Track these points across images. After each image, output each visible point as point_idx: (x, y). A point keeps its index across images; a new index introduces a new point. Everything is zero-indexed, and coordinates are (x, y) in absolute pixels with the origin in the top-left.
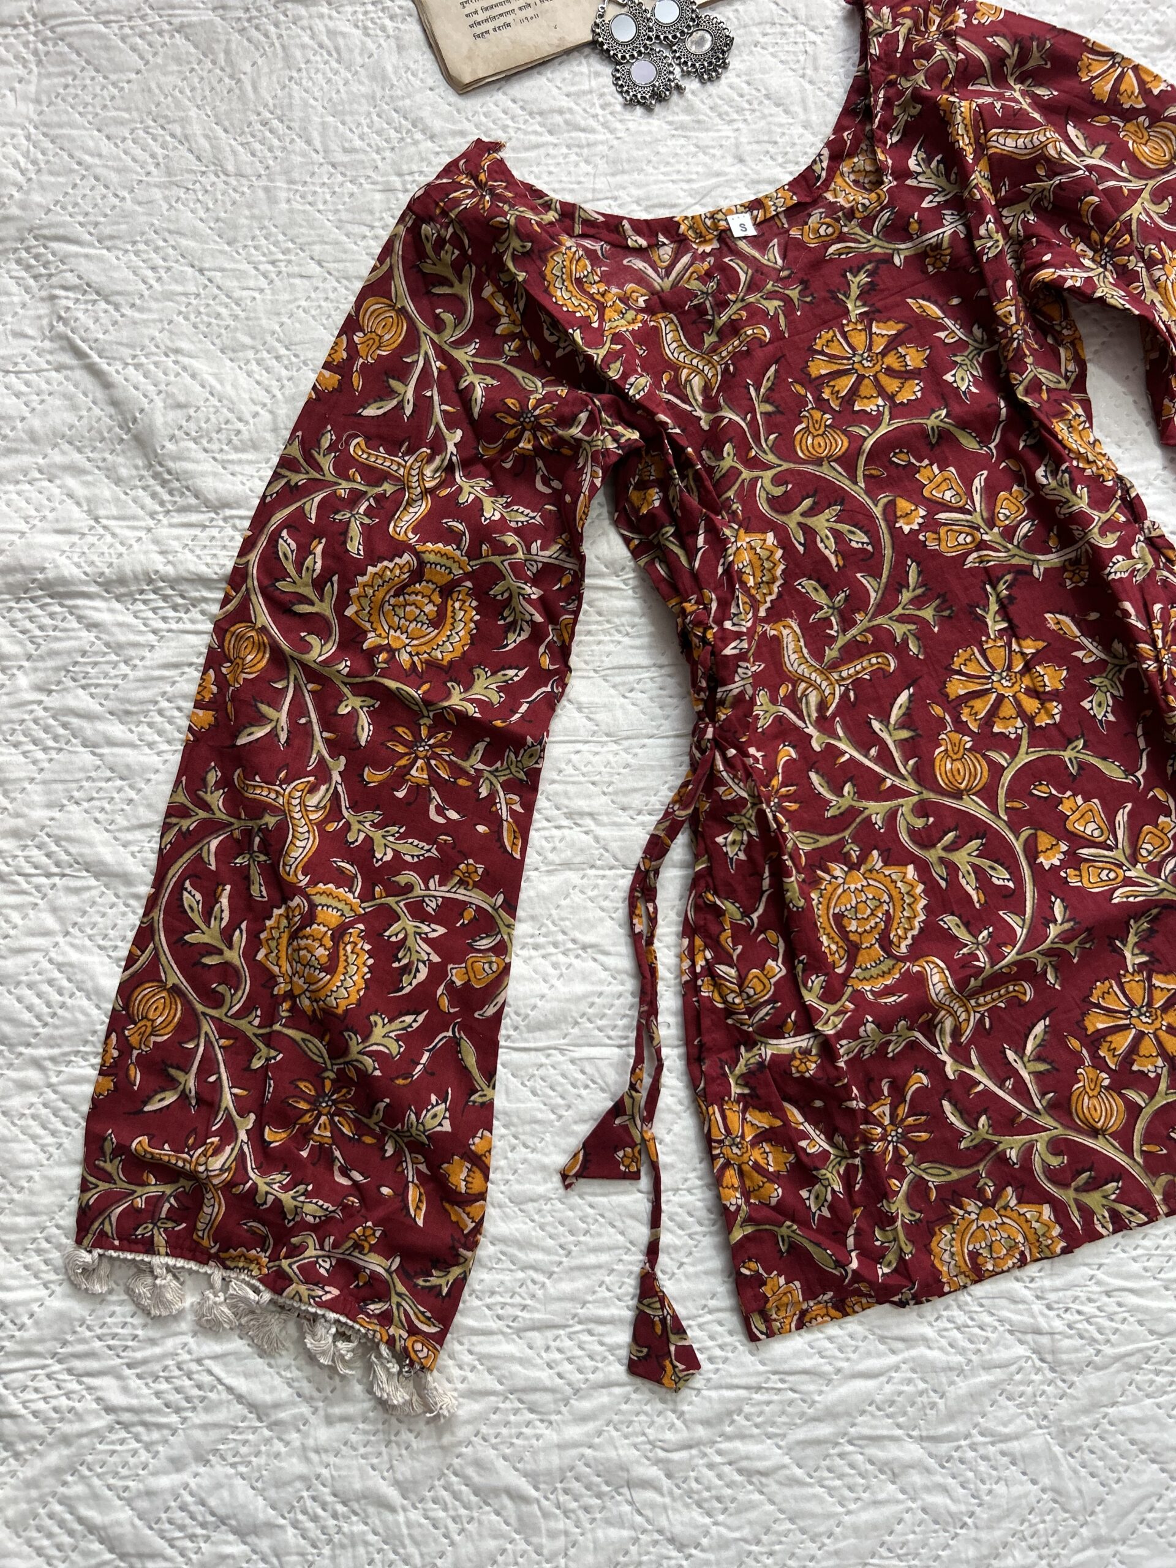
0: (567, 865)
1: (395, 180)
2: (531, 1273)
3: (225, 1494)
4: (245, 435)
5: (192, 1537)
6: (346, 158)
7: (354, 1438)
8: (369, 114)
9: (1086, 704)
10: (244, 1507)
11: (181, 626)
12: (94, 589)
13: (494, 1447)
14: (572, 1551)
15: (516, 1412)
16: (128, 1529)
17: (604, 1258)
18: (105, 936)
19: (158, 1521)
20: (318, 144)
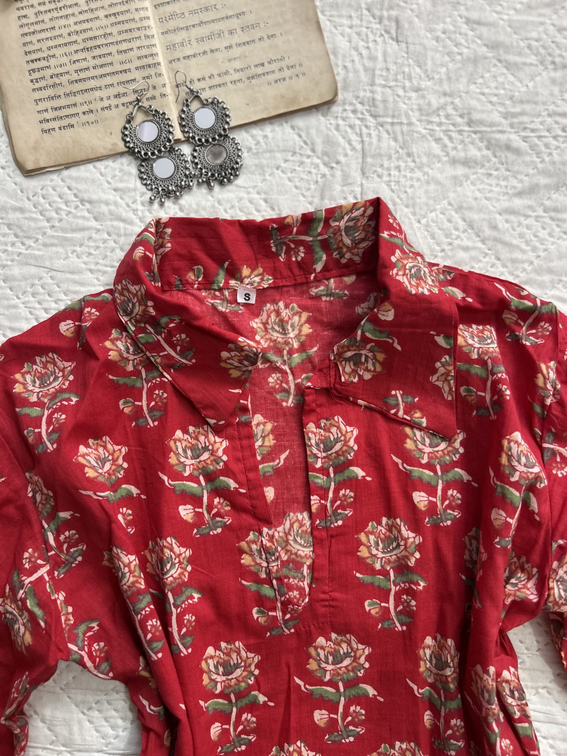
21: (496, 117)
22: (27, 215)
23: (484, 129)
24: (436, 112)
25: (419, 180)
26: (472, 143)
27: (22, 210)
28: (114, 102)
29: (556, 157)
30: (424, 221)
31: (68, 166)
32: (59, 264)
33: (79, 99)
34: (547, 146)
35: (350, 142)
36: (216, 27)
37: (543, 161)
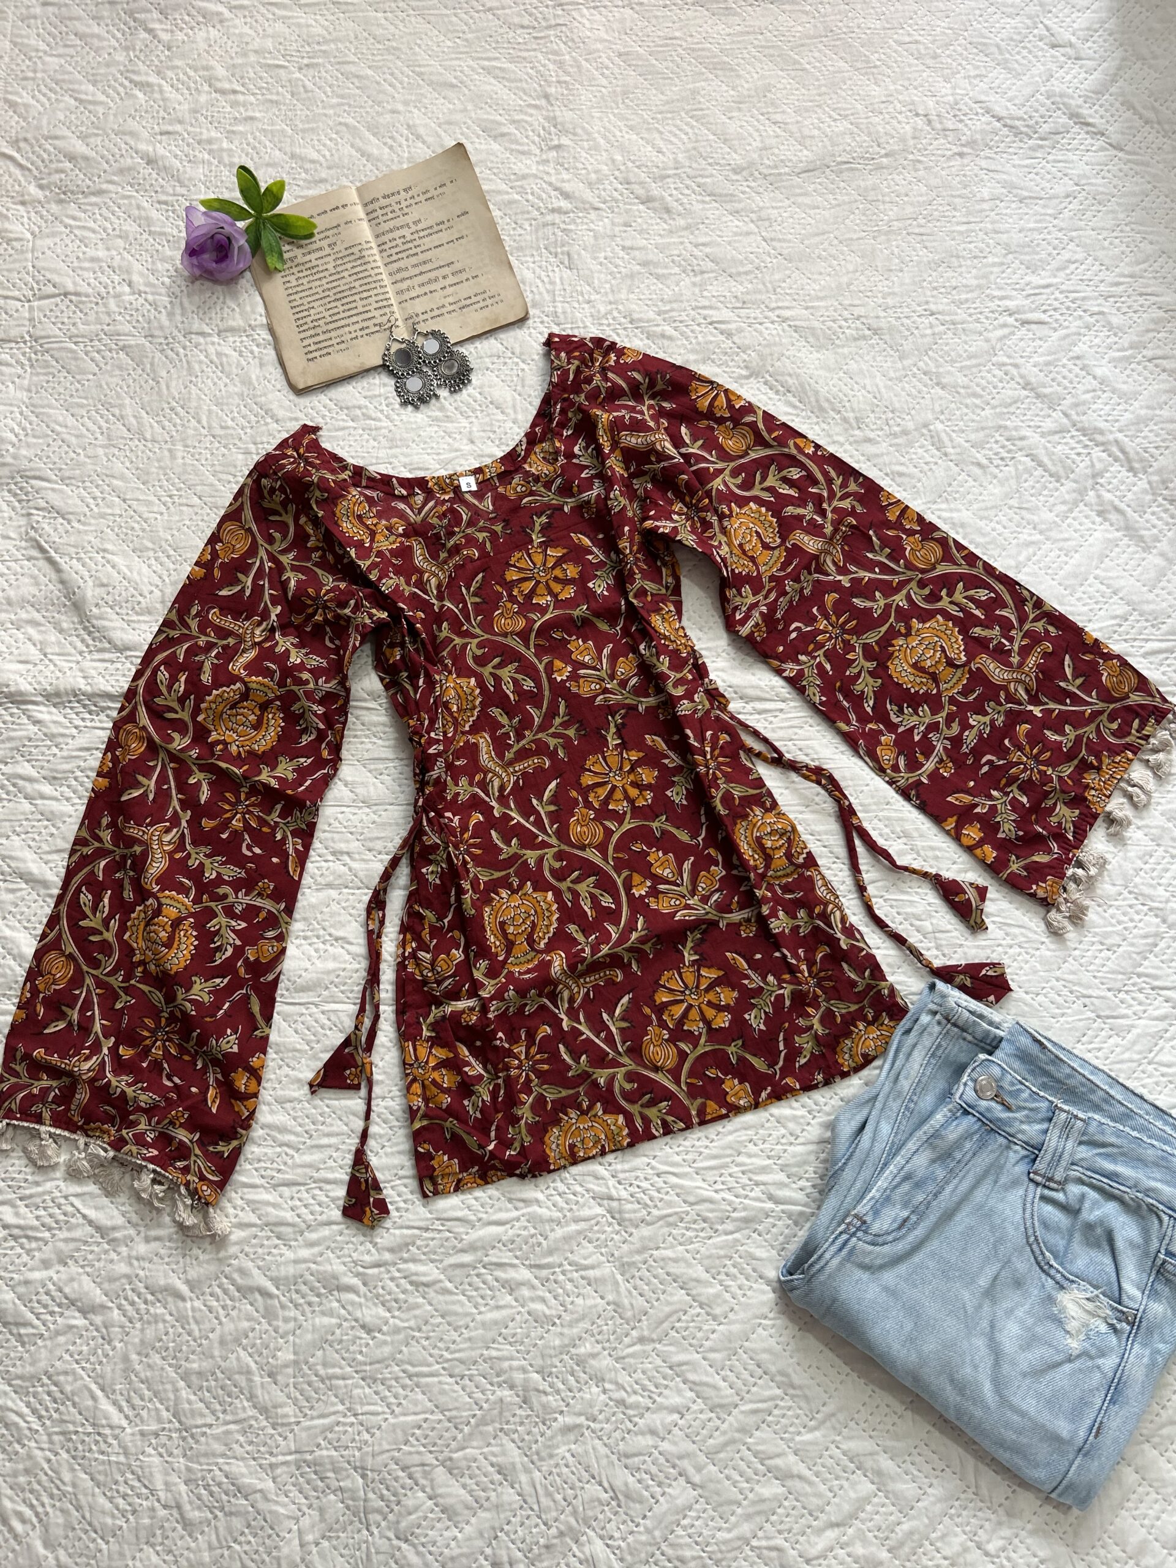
0: (329, 886)
2: (285, 1149)
3: (75, 1285)
4: (143, 605)
5: (52, 1313)
6: (222, 432)
7: (162, 1252)
8: (238, 405)
9: (669, 793)
10: (87, 1294)
11: (93, 724)
12: (40, 699)
13: (252, 1260)
14: (298, 1332)
15: (268, 1238)
16: (11, 1305)
17: (333, 1140)
18: (29, 921)
19: (31, 1301)
20: (205, 423)
21: (651, 315)
24: (605, 316)
28: (359, 333)
33: (333, 334)
36: (432, 275)
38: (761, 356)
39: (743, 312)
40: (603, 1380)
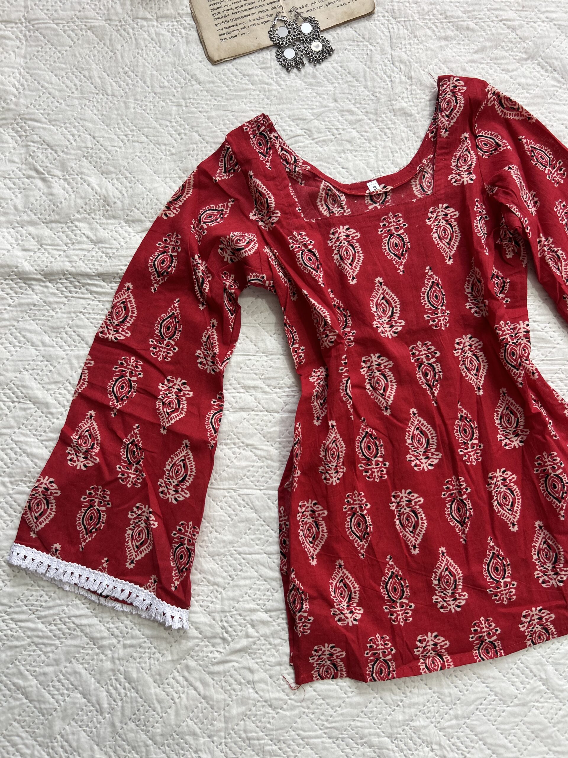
0: (242, 409)
1: (183, 102)
2: (216, 587)
5: (62, 695)
6: (160, 91)
7: (135, 655)
8: (172, 71)
10: (85, 682)
11: (77, 295)
13: (196, 661)
14: (227, 708)
15: (206, 646)
16: (35, 688)
17: (248, 582)
18: (36, 430)
19: (48, 686)
20: (149, 83)
21: (460, 13)
22: (216, 85)
23: (453, 20)
24: (427, 13)
25: (421, 49)
26: (448, 28)
27: (213, 82)
28: (257, 22)
29: (494, 31)
30: (426, 70)
31: (235, 58)
32: (235, 108)
33: (238, 22)
34: (488, 26)
35: (383, 32)
37: (487, 34)
38: (535, 44)
39: (523, 14)
40: (432, 743)
